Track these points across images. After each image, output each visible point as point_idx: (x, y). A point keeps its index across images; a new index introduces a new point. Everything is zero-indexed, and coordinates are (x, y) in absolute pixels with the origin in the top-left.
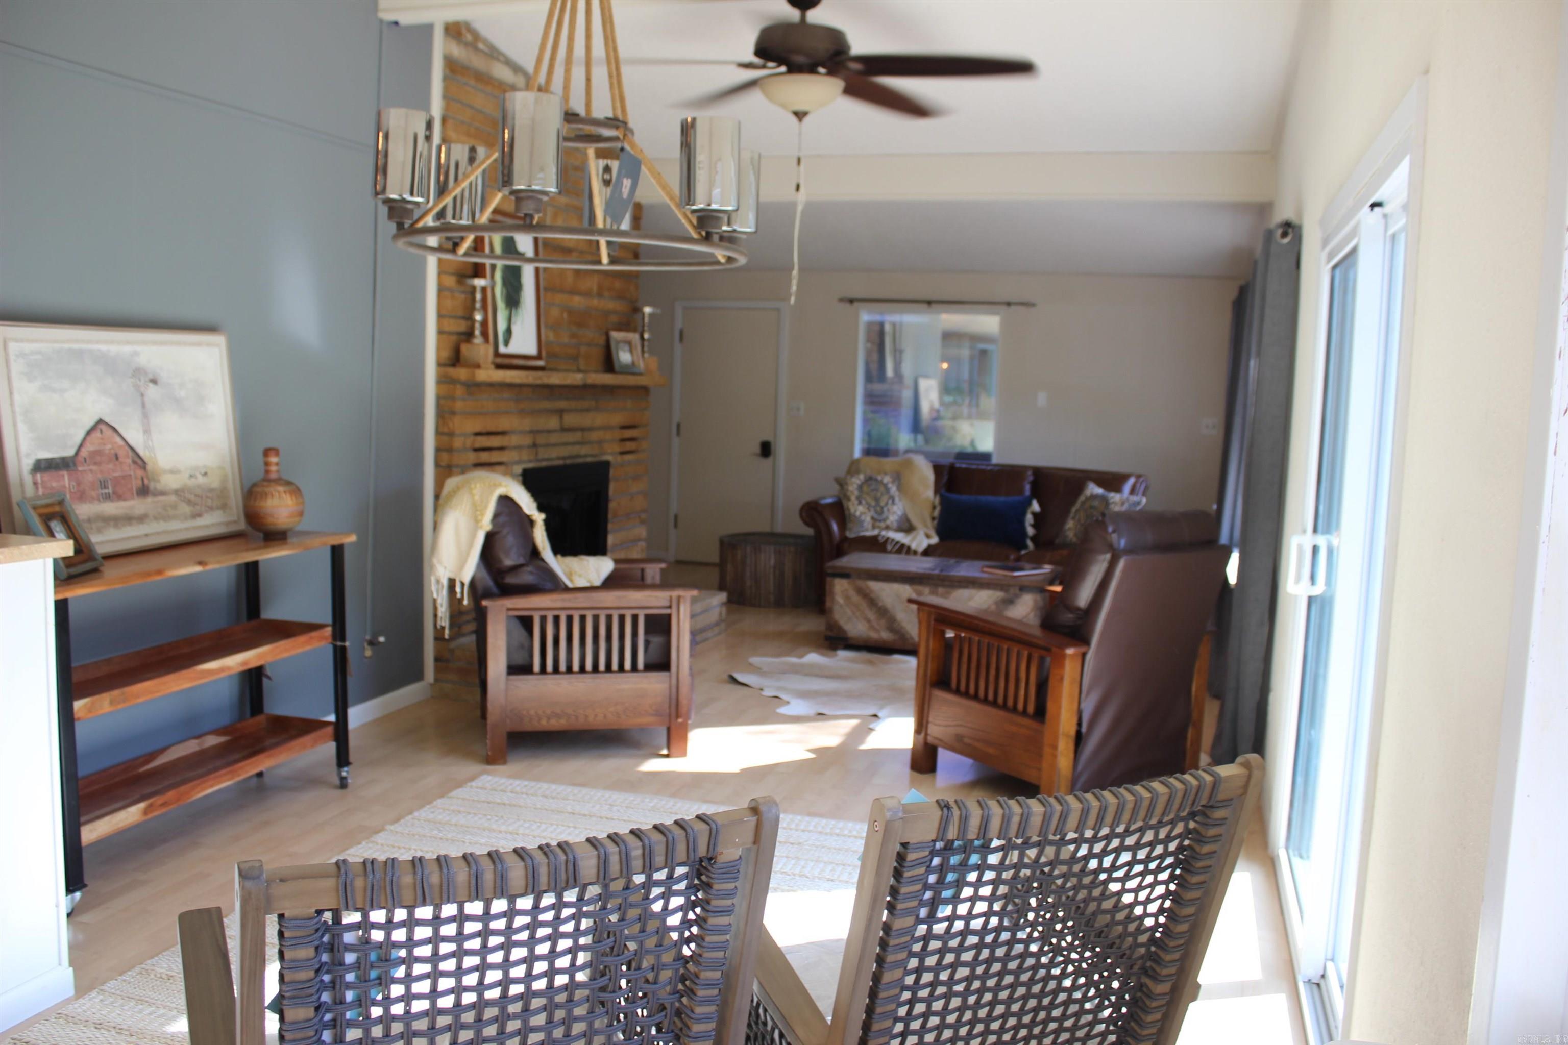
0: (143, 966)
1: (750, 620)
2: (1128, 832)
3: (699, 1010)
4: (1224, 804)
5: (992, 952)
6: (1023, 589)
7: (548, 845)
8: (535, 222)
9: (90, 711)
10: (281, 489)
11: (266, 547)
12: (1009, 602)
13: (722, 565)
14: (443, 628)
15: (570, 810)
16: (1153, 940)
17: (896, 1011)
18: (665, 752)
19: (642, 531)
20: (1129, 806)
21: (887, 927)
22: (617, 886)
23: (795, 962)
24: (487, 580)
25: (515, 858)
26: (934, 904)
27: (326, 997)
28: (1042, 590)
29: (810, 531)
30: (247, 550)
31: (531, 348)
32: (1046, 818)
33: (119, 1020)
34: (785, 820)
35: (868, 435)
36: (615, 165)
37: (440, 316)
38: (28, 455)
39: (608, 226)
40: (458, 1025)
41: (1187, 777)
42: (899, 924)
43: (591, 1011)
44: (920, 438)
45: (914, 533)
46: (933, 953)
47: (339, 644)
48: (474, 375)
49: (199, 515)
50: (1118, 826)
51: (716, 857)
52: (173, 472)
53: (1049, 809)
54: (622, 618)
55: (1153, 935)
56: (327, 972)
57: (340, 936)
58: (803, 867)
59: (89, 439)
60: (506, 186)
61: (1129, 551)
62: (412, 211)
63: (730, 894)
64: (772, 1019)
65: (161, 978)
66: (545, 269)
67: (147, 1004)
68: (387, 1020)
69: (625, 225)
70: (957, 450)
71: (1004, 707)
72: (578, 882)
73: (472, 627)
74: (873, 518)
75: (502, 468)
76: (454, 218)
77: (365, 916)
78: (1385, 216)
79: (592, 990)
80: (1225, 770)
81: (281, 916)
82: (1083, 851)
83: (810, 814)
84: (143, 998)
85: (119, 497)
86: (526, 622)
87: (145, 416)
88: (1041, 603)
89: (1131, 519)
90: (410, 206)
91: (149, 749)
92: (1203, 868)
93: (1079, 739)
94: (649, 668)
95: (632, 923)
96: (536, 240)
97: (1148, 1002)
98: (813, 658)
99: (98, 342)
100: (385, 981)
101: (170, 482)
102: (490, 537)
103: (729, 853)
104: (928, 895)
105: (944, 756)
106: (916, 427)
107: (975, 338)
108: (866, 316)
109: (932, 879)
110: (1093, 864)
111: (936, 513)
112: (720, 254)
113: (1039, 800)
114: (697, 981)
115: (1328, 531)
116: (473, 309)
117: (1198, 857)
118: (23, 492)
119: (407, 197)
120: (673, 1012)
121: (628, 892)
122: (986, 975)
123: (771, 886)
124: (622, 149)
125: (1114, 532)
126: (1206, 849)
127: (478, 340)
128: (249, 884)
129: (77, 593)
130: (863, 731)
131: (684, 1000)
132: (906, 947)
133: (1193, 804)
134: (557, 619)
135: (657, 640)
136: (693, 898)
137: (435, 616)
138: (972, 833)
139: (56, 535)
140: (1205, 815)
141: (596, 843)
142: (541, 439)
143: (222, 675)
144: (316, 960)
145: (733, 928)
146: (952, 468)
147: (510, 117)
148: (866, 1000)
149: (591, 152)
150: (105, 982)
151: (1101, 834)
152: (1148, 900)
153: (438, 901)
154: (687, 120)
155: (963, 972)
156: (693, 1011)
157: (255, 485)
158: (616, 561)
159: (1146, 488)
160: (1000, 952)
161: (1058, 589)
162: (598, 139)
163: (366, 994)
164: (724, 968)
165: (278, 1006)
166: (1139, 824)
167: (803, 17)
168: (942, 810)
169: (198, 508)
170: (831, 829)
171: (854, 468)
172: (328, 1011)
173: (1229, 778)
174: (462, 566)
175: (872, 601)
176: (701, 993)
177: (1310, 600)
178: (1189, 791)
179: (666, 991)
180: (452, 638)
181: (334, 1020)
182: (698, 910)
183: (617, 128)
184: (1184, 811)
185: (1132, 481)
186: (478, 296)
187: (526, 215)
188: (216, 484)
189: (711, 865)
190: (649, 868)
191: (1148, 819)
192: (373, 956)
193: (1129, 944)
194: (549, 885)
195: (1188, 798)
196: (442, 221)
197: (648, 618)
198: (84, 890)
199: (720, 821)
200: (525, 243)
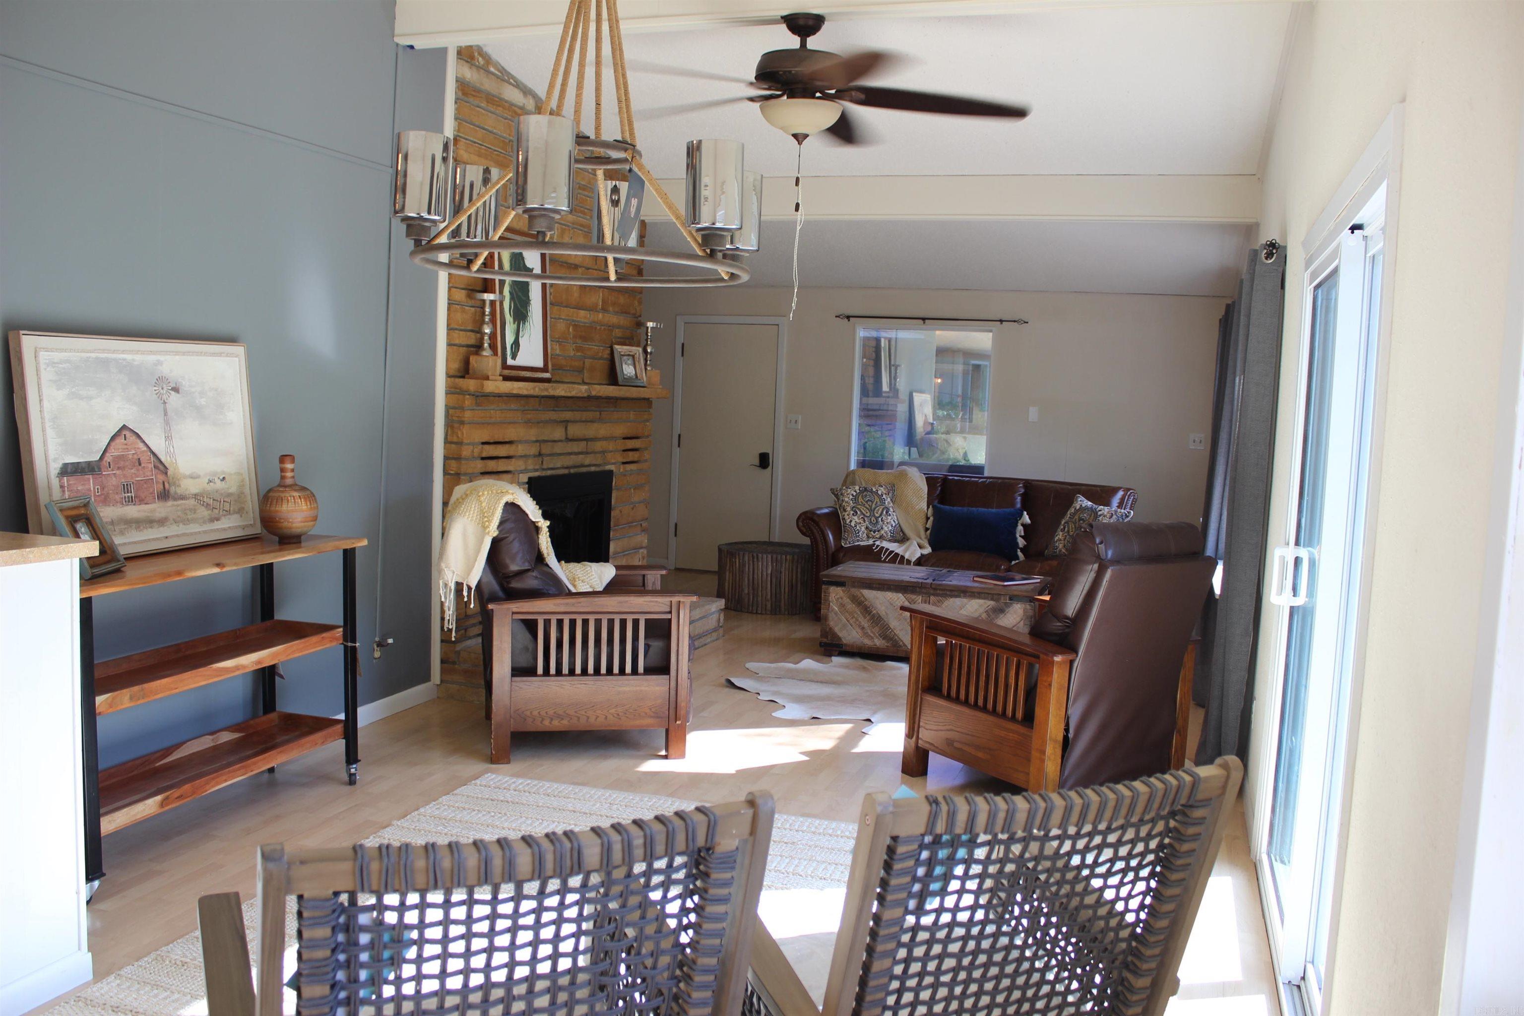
0: (159, 952)
1: (748, 627)
2: (1109, 830)
3: (696, 995)
4: (1204, 803)
5: (978, 944)
6: (1013, 598)
7: (554, 833)
8: (547, 239)
9: (111, 706)
10: (296, 494)
11: (280, 550)
12: (1000, 611)
13: (720, 573)
14: (450, 630)
15: (571, 809)
16: (1133, 935)
17: (885, 999)
18: (663, 753)
19: (643, 539)
20: (1111, 804)
21: (877, 918)
22: (619, 874)
23: (789, 953)
24: (493, 584)
25: (523, 845)
26: (923, 896)
27: (341, 976)
28: (1032, 600)
29: (807, 541)
30: (262, 553)
31: (537, 361)
32: (1031, 815)
33: (135, 1004)
34: (779, 820)
35: (864, 448)
36: (624, 187)
37: (450, 329)
38: (55, 460)
39: (616, 243)
40: (466, 1006)
41: (1167, 777)
42: (888, 915)
43: (592, 995)
44: (914, 450)
45: (908, 543)
46: (921, 943)
47: (350, 644)
48: (482, 386)
49: (218, 519)
50: (1100, 823)
51: (714, 847)
52: (193, 477)
53: (1034, 806)
54: (623, 623)
55: (1134, 930)
56: (343, 951)
57: (355, 917)
58: (797, 866)
59: (113, 444)
60: (520, 205)
61: (1116, 561)
62: (430, 228)
63: (727, 884)
64: (766, 1007)
65: (175, 964)
66: (552, 285)
67: (162, 989)
68: (398, 998)
69: (632, 242)
70: (950, 463)
71: (994, 712)
72: (582, 868)
73: (478, 630)
74: (867, 528)
75: (509, 476)
76: (468, 236)
77: (380, 899)
78: (1365, 238)
79: (594, 974)
80: (1204, 771)
81: (300, 897)
82: (1067, 846)
83: (803, 815)
84: (158, 983)
85: (142, 501)
86: (530, 626)
87: (167, 423)
88: (1031, 613)
89: (1118, 530)
90: (427, 224)
91: (166, 744)
92: (1182, 865)
93: (1066, 744)
94: (649, 671)
95: (633, 909)
96: (543, 256)
97: (1128, 995)
98: (808, 663)
99: (123, 352)
100: (397, 962)
101: (190, 487)
102: (495, 542)
103: (727, 843)
104: (917, 887)
105: (935, 760)
106: (910, 440)
107: (968, 354)
108: (862, 332)
109: (921, 872)
110: (1076, 860)
111: (929, 524)
112: (723, 271)
113: (1025, 797)
114: (694, 967)
115: (1309, 544)
116: (483, 322)
117: (1178, 854)
118: (50, 495)
119: (425, 215)
120: (671, 997)
121: (629, 880)
122: (972, 966)
123: (765, 883)
124: (630, 170)
125: (1101, 543)
126: (1186, 847)
127: (487, 352)
128: (271, 866)
129: (101, 592)
130: (857, 734)
131: (682, 985)
132: (896, 937)
133: (1173, 803)
134: (560, 622)
135: (657, 644)
136: (691, 887)
137: (443, 619)
138: (959, 828)
139: (82, 536)
140: (1185, 814)
141: (599, 832)
142: (546, 449)
143: (237, 673)
144: (333, 939)
145: (730, 917)
146: (945, 480)
147: (524, 138)
148: (855, 989)
149: (600, 174)
150: (122, 968)
151: (1083, 831)
152: (1130, 896)
153: (448, 885)
154: (693, 142)
155: (949, 963)
156: (689, 996)
157: (270, 490)
158: (618, 568)
159: (1135, 501)
160: (986, 944)
161: (1047, 598)
162: (608, 160)
163: (379, 973)
164: (720, 955)
165: (296, 983)
166: (1121, 821)
167: (803, 44)
168: (931, 804)
169: (216, 511)
170: (825, 829)
171: (849, 479)
172: (343, 988)
173: (1207, 779)
174: (469, 570)
175: (866, 609)
176: (698, 978)
177: (1292, 609)
178: (1169, 790)
179: (663, 977)
180: (458, 641)
181: (348, 998)
182: (696, 898)
183: (626, 150)
184: (1164, 809)
185: (1120, 493)
186: (487, 310)
187: (538, 232)
188: (233, 489)
189: (709, 855)
190: (650, 857)
191: (1129, 818)
192: (386, 937)
193: (1110, 940)
194: (554, 871)
195: (1168, 798)
196: (457, 239)
197: (647, 621)
198: (102, 878)
199: (718, 812)
200: (532, 259)
